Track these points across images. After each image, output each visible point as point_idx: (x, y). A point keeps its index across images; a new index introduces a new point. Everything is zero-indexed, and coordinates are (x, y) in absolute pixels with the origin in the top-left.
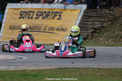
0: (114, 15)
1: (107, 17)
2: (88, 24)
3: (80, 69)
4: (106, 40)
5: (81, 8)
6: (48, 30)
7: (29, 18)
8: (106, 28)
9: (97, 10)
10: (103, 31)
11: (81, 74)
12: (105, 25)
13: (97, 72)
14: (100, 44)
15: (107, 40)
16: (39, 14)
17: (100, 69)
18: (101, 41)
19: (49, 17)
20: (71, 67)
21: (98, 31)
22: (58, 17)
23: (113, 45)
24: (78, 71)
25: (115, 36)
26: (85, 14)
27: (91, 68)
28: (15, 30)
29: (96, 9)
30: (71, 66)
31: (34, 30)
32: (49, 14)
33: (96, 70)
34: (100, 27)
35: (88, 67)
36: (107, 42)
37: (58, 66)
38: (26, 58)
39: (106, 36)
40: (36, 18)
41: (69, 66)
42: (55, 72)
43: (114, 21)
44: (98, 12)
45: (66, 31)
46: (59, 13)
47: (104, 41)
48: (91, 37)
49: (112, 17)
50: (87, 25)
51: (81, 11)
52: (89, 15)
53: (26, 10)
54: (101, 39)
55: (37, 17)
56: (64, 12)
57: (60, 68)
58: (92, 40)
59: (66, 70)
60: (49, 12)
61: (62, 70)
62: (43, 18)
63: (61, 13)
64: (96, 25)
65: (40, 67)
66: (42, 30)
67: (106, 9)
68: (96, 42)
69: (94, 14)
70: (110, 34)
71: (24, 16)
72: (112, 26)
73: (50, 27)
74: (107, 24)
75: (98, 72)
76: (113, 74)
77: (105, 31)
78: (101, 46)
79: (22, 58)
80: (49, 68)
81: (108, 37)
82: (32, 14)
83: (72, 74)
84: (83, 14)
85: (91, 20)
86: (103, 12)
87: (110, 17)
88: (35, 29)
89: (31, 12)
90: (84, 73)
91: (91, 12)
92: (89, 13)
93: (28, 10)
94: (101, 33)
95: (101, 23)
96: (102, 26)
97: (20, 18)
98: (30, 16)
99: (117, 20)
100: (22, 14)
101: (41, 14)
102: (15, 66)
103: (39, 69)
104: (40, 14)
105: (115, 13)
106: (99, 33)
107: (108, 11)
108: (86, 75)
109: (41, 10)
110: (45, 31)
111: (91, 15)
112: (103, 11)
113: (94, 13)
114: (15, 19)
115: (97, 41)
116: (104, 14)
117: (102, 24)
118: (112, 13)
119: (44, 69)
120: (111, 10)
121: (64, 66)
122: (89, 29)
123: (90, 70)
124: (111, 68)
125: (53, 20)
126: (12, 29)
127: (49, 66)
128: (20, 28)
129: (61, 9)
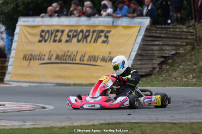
0: (196, 34)
1: (184, 37)
2: (152, 50)
3: (141, 124)
4: (183, 76)
5: (140, 23)
6: (88, 61)
7: (55, 41)
8: (183, 55)
9: (167, 26)
10: (179, 61)
12: (181, 51)
13: (170, 129)
14: (174, 83)
15: (186, 77)
16: (71, 34)
17: (175, 124)
18: (175, 78)
19: (89, 39)
20: (126, 121)
21: (169, 61)
22: (103, 38)
23: (195, 85)
24: (138, 128)
25: (198, 70)
26: (148, 34)
27: (159, 123)
28: (32, 61)
29: (165, 25)
30: (126, 119)
31: (64, 61)
32: (87, 34)
33: (167, 125)
34: (172, 54)
35: (155, 121)
36: (186, 80)
37: (105, 120)
38: (52, 107)
39: (184, 69)
40: (67, 41)
41: (123, 120)
43: (196, 44)
44: (168, 30)
46: (105, 32)
47: (181, 77)
48: (158, 71)
49: (193, 37)
50: (151, 52)
51: (140, 29)
52: (155, 35)
53: (50, 29)
54: (175, 74)
55: (68, 39)
56: (113, 31)
57: (109, 124)
58: (160, 77)
59: (117, 126)
60: (88, 31)
61: (111, 126)
62: (79, 41)
63: (109, 32)
64: (166, 52)
65: (75, 122)
66: (78, 61)
68: (167, 79)
70: (189, 65)
71: (46, 38)
72: (193, 53)
73: (90, 56)
74: (185, 50)
75: (172, 129)
77: (182, 61)
78: (176, 86)
79: (45, 108)
80: (91, 123)
81: (187, 71)
82: (59, 34)
83: (128, 133)
84: (145, 33)
85: (157, 43)
86: (178, 30)
87: (190, 37)
88: (66, 59)
89: (58, 31)
90: (148, 131)
91: (157, 30)
92: (154, 31)
93: (53, 28)
94: (175, 65)
95: (174, 48)
96: (177, 53)
97: (40, 41)
98: (57, 38)
99: (200, 42)
100: (43, 34)
101: (75, 34)
102: (33, 120)
103: (74, 126)
104: (73, 34)
105: (198, 30)
106: (172, 65)
107: (185, 27)
109: (74, 29)
110: (82, 62)
111: (158, 35)
112: (177, 28)
113: (162, 32)
114: (31, 43)
115: (169, 78)
116: (180, 33)
117: (177, 49)
118: (192, 31)
119: (81, 125)
120: (190, 26)
121: (115, 120)
122: (155, 58)
123: (159, 125)
124: (192, 123)
125: (95, 44)
126: (28, 60)
127: (90, 120)
128: (41, 58)
129: (108, 25)
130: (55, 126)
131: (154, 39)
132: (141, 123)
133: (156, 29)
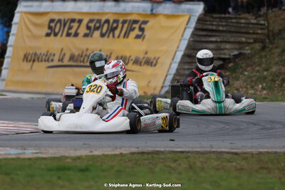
0: (268, 27)
1: (251, 31)
3: (189, 154)
4: (249, 87)
5: (189, 11)
7: (68, 35)
8: (249, 57)
9: (227, 15)
10: (243, 65)
11: (191, 167)
12: (247, 51)
13: (229, 161)
15: (252, 87)
16: (92, 25)
17: (236, 154)
18: (237, 89)
19: (117, 32)
20: (167, 149)
21: (230, 65)
22: (137, 32)
23: (265, 99)
24: (184, 160)
25: (270, 78)
26: (200, 26)
27: (214, 152)
28: (36, 63)
29: (225, 14)
30: (167, 147)
31: (82, 64)
32: (115, 25)
33: (225, 156)
34: (234, 55)
35: (208, 150)
36: (253, 92)
37: (138, 148)
39: (249, 77)
40: (86, 35)
41: (164, 147)
42: (129, 161)
43: (267, 41)
44: (230, 21)
45: (155, 65)
46: (139, 23)
47: (246, 87)
49: (263, 31)
51: (190, 19)
52: (210, 27)
53: (62, 17)
54: (237, 84)
55: (88, 32)
56: (152, 22)
57: (143, 153)
59: (154, 155)
60: (116, 21)
61: (146, 156)
62: (102, 35)
63: (145, 22)
64: (225, 51)
65: (96, 150)
67: (249, 13)
69: (222, 26)
70: (258, 71)
71: (57, 30)
72: (263, 54)
73: (117, 57)
74: (252, 49)
75: (231, 162)
76: (266, 166)
77: (248, 66)
80: (117, 152)
81: (254, 79)
82: (75, 25)
83: (169, 166)
84: (196, 26)
85: (214, 39)
86: (243, 21)
87: (260, 31)
88: (84, 60)
89: (73, 21)
90: (198, 164)
91: (213, 21)
92: (209, 23)
93: (67, 17)
94: (238, 71)
95: (237, 46)
96: (240, 53)
97: (48, 35)
98: (73, 31)
99: (274, 39)
100: (53, 25)
101: (98, 25)
102: (36, 147)
103: (93, 156)
104: (95, 25)
105: (271, 21)
106: (233, 70)
107: (254, 17)
108: (202, 169)
109: (96, 17)
111: (214, 28)
112: (241, 18)
113: (220, 23)
114: (35, 37)
115: (228, 89)
116: (245, 25)
117: (240, 49)
118: (263, 22)
119: (103, 155)
120: (260, 16)
121: (151, 147)
123: (213, 156)
124: (261, 153)
125: (126, 40)
126: (30, 61)
127: (116, 148)
128: (48, 59)
129: (144, 13)
130: (67, 155)
131: (209, 34)
132: (189, 152)
133: (212, 19)
